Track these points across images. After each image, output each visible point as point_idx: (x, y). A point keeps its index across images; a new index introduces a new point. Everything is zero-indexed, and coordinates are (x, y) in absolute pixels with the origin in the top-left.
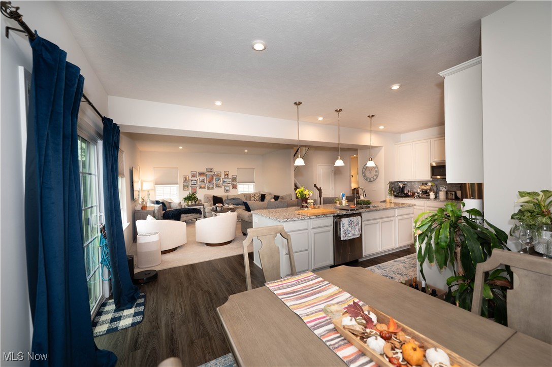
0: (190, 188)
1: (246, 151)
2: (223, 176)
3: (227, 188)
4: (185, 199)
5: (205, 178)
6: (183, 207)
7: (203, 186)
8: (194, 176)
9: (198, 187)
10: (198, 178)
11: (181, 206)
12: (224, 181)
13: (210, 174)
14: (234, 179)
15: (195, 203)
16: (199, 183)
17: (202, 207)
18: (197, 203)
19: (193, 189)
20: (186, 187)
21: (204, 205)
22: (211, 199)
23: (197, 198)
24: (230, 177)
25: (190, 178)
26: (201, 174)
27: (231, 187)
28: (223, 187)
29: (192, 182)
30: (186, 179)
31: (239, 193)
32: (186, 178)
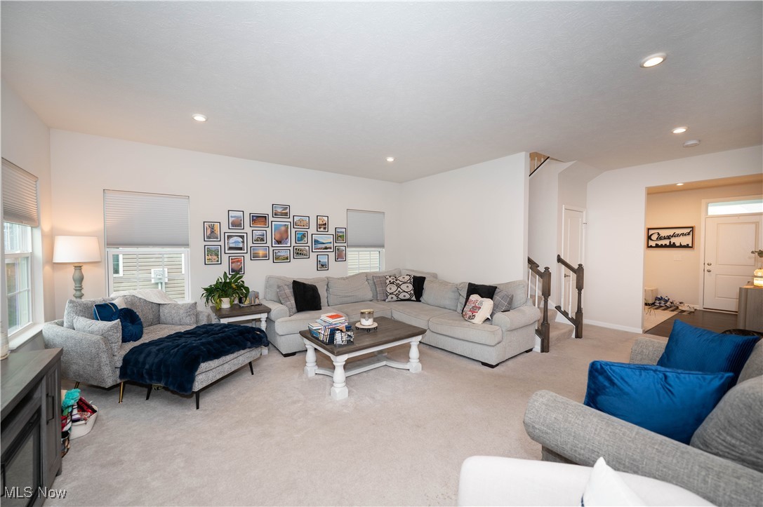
0: (225, 258)
1: (390, 159)
2: (313, 229)
3: (323, 259)
4: (210, 292)
5: (269, 230)
6: (204, 322)
7: (261, 253)
8: (237, 224)
9: (247, 256)
10: (248, 229)
11: (197, 315)
12: (317, 242)
13: (280, 222)
14: (340, 236)
15: (240, 301)
16: (250, 244)
17: (264, 316)
18: (247, 303)
19: (233, 261)
20: (212, 255)
21: (268, 311)
22: (289, 291)
23: (247, 289)
24: (332, 231)
25: (225, 228)
26: (258, 219)
27: (332, 256)
28: (313, 256)
29: (232, 240)
30: (212, 232)
31: (351, 273)
32: (212, 228)
